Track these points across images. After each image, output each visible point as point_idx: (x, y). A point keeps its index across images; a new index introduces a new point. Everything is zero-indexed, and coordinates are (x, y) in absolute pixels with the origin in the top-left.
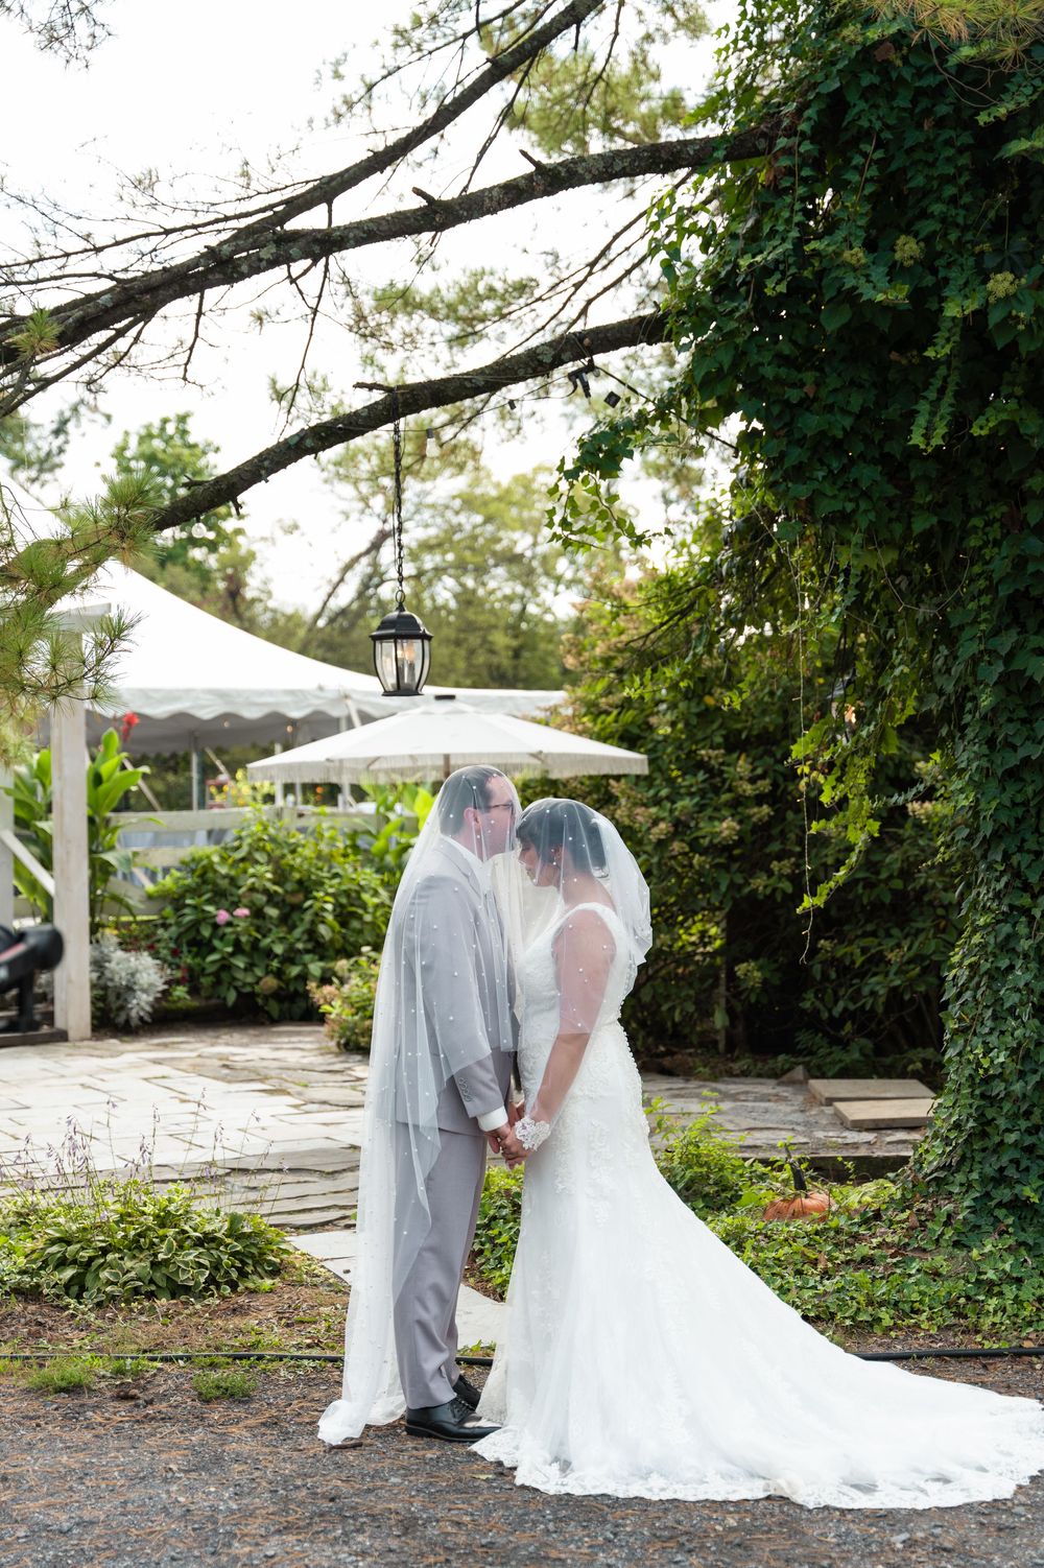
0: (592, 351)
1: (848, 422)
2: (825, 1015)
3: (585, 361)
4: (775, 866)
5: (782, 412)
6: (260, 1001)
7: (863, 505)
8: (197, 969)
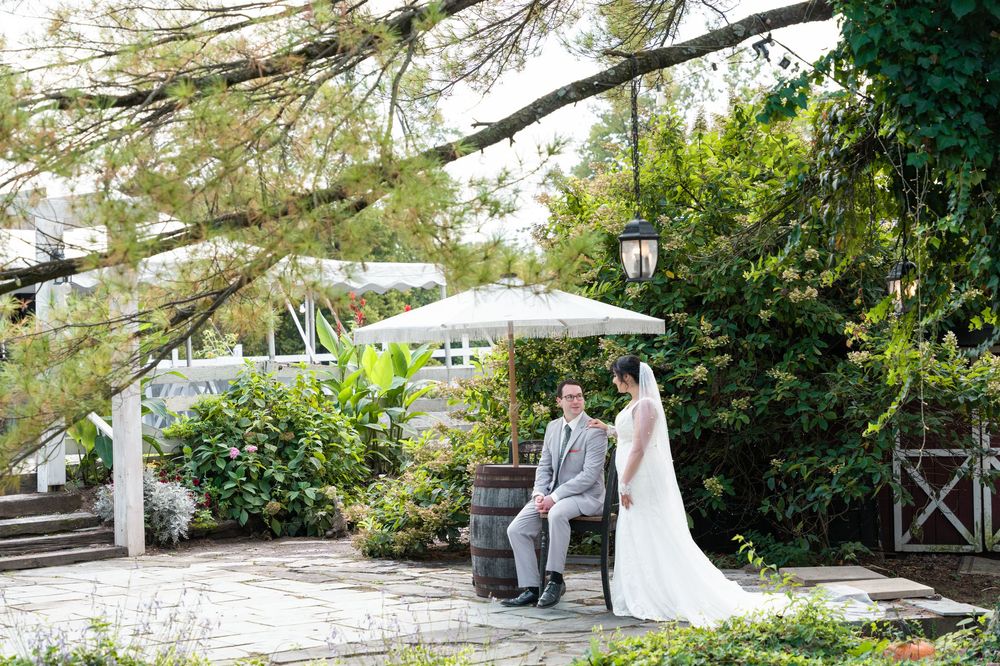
0: (770, 27)
1: (963, 82)
2: (780, 518)
3: (765, 35)
4: (734, 402)
5: (912, 73)
6: (266, 521)
7: (972, 141)
8: (215, 495)
